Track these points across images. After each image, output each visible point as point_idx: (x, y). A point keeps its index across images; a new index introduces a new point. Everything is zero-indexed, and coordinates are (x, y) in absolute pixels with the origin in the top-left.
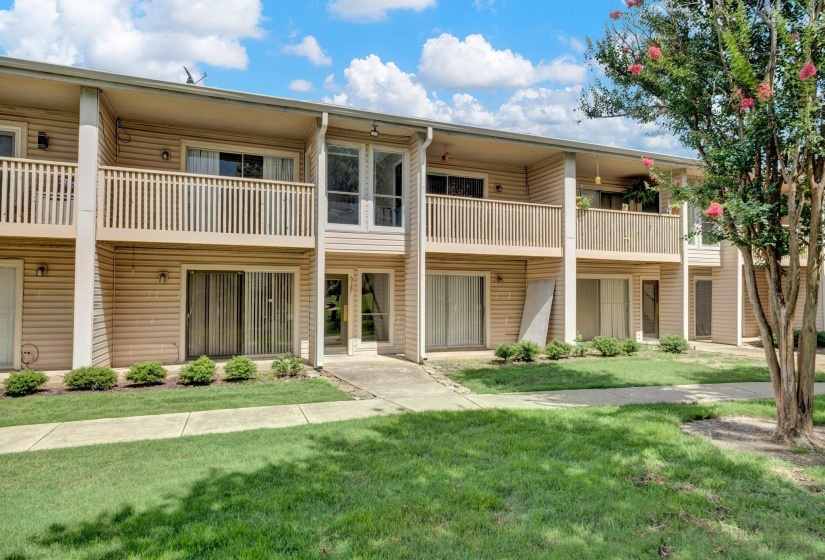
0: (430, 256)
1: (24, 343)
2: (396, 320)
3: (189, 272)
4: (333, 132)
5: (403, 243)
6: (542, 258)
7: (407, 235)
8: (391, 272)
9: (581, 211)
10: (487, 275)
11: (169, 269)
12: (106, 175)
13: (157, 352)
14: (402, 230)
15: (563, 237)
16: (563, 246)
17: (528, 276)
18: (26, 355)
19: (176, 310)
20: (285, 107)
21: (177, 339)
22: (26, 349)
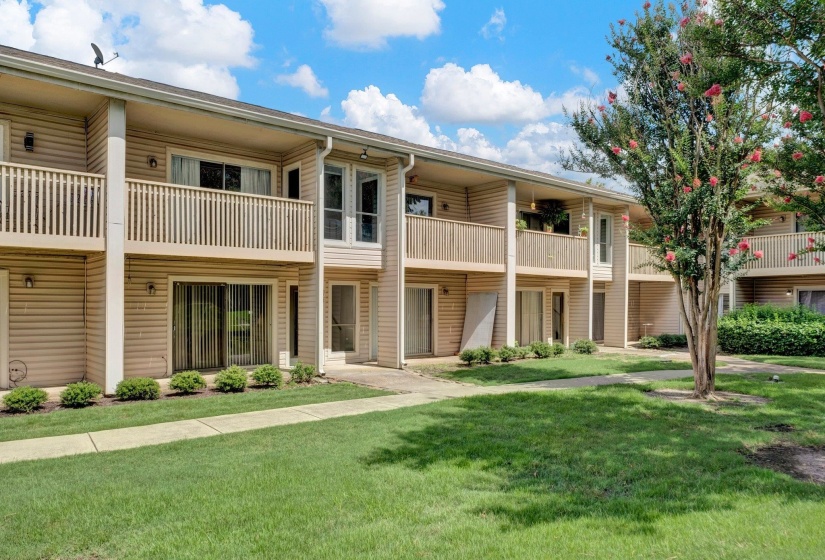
0: (409, 271)
1: (12, 359)
2: (361, 330)
3: (175, 283)
4: (335, 154)
5: (380, 258)
6: (484, 273)
7: (384, 250)
8: (357, 284)
9: (519, 232)
10: (436, 288)
11: (156, 281)
12: (130, 187)
13: (145, 366)
14: (379, 245)
15: (506, 255)
16: (506, 263)
17: (468, 288)
18: (14, 373)
19: (164, 323)
20: (296, 130)
21: (164, 352)
22: (14, 366)
